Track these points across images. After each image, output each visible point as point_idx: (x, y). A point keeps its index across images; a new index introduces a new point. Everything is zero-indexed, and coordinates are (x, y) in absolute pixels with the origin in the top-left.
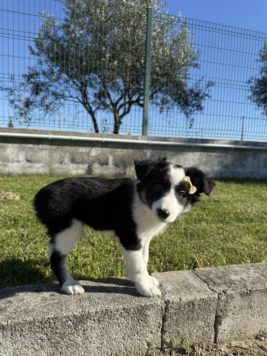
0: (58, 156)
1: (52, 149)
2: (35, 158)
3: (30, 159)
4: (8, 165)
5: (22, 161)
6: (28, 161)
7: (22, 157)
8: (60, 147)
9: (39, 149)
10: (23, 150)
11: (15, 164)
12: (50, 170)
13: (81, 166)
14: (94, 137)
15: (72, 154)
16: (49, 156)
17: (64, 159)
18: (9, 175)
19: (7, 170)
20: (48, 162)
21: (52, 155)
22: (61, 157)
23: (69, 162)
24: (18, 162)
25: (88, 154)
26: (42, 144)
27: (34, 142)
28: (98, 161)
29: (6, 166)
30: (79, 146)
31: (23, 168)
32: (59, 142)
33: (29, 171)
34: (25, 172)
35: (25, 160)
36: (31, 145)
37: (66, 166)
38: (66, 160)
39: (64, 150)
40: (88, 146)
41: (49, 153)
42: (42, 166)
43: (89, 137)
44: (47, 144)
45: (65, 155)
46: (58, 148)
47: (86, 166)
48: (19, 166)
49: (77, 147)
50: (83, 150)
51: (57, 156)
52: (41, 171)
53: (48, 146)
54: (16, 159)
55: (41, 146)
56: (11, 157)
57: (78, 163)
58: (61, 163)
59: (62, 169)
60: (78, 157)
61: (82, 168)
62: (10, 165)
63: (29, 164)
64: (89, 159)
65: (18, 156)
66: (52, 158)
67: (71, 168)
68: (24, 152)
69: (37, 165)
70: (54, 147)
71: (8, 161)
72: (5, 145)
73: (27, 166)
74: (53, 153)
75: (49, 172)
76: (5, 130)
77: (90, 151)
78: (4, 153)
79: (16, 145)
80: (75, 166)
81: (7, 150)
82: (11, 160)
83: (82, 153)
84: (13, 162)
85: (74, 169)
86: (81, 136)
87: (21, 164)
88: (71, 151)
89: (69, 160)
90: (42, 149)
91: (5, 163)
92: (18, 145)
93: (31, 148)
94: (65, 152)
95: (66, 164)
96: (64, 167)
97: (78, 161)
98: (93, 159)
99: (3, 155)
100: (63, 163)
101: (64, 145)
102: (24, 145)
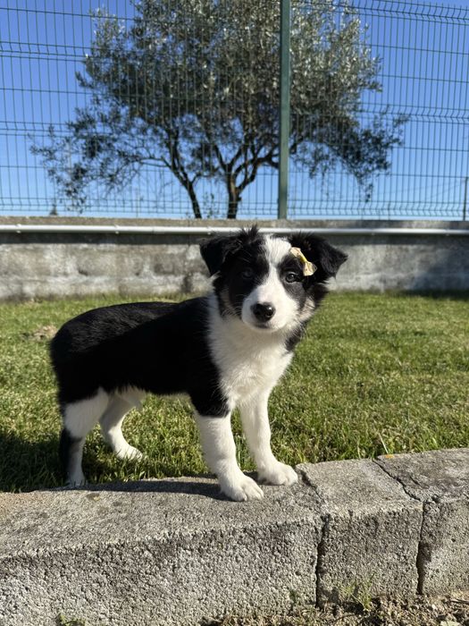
0: (133, 263)
1: (121, 251)
2: (93, 268)
3: (84, 269)
4: (49, 280)
5: (72, 273)
6: (82, 272)
7: (71, 266)
8: (136, 247)
9: (99, 251)
10: (72, 254)
11: (60, 279)
12: (120, 288)
13: (171, 278)
14: (193, 226)
15: (156, 258)
16: (117, 263)
17: (143, 267)
18: (51, 298)
19: (48, 289)
20: (115, 274)
21: (123, 261)
22: (137, 264)
23: (152, 273)
24: (65, 274)
25: (183, 256)
26: (105, 242)
27: (90, 240)
28: (201, 270)
29: (44, 282)
30: (167, 243)
31: (74, 285)
32: (132, 238)
33: (85, 290)
34: (79, 293)
35: (77, 272)
36: (85, 246)
37: (147, 279)
38: (146, 269)
39: (142, 251)
40: (183, 243)
41: (118, 258)
42: (106, 281)
43: (184, 226)
44: (113, 242)
45: (144, 260)
46: (132, 249)
47: (180, 279)
48: (67, 283)
49: (164, 246)
50: (173, 250)
51: (130, 262)
52: (105, 289)
53: (114, 246)
54: (62, 271)
55: (102, 246)
56: (52, 267)
57: (165, 273)
58: (137, 274)
59: (141, 284)
60: (165, 263)
61: (174, 282)
62: (51, 280)
63: (85, 278)
64: (184, 266)
65: (65, 265)
66: (122, 267)
67: (155, 283)
68: (74, 257)
69: (97, 280)
70: (125, 247)
71: (48, 274)
72: (42, 246)
73: (81, 281)
74: (123, 257)
75: (118, 291)
76: (41, 220)
77: (186, 251)
78: (41, 261)
79: (60, 246)
80: (161, 278)
81: (46, 254)
82: (53, 272)
83: (172, 256)
84: (56, 276)
85: (160, 285)
86: (169, 226)
87: (71, 278)
88: (154, 253)
89: (150, 269)
90: (104, 252)
91: (43, 277)
92: (64, 246)
93: (85, 250)
94: (143, 256)
95: (145, 276)
96: (143, 281)
97: (166, 269)
98: (192, 265)
99: (40, 264)
100: (142, 275)
101: (142, 243)
102: (74, 245)
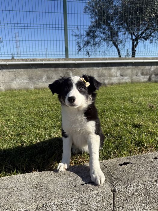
0: (136, 72)
1: (133, 68)
2: (125, 74)
3: (122, 74)
4: (112, 79)
5: (118, 76)
7: (118, 74)
8: (137, 67)
9: (127, 68)
10: (119, 70)
11: (115, 78)
12: (131, 80)
13: (146, 76)
15: (142, 70)
16: (131, 72)
17: (138, 73)
18: (112, 84)
19: (111, 81)
20: (130, 76)
21: (133, 72)
22: (137, 72)
23: (141, 75)
24: (117, 76)
25: (150, 69)
26: (129, 66)
27: (125, 65)
28: (154, 74)
30: (146, 65)
31: (119, 80)
34: (120, 82)
35: (120, 76)
36: (123, 67)
37: (139, 77)
38: (139, 74)
39: (138, 68)
40: (150, 65)
41: (131, 71)
42: (128, 78)
43: (151, 60)
44: (131, 66)
45: (139, 71)
46: (136, 67)
47: (148, 77)
48: (117, 79)
49: (145, 66)
50: (147, 67)
51: (135, 72)
52: (127, 81)
54: (116, 75)
55: (128, 67)
56: (113, 74)
57: (145, 75)
58: (136, 76)
59: (137, 79)
60: (145, 72)
61: (146, 78)
62: (113, 78)
63: (122, 77)
64: (150, 73)
65: (117, 73)
66: (132, 73)
67: (141, 78)
68: (120, 71)
69: (126, 78)
70: (134, 67)
71: (112, 76)
72: (111, 67)
73: (121, 78)
74: (133, 70)
75: (130, 81)
76: (112, 59)
77: (151, 68)
78: (110, 72)
79: (116, 67)
80: (143, 77)
81: (112, 70)
82: (113, 76)
83: (147, 69)
84: (114, 77)
85: (142, 79)
87: (118, 77)
88: (142, 69)
89: (140, 74)
90: (128, 69)
91: (111, 78)
94: (139, 69)
95: (139, 76)
96: (138, 78)
97: (145, 74)
98: (152, 72)
99: (110, 73)
100: (138, 76)
102: (120, 67)
